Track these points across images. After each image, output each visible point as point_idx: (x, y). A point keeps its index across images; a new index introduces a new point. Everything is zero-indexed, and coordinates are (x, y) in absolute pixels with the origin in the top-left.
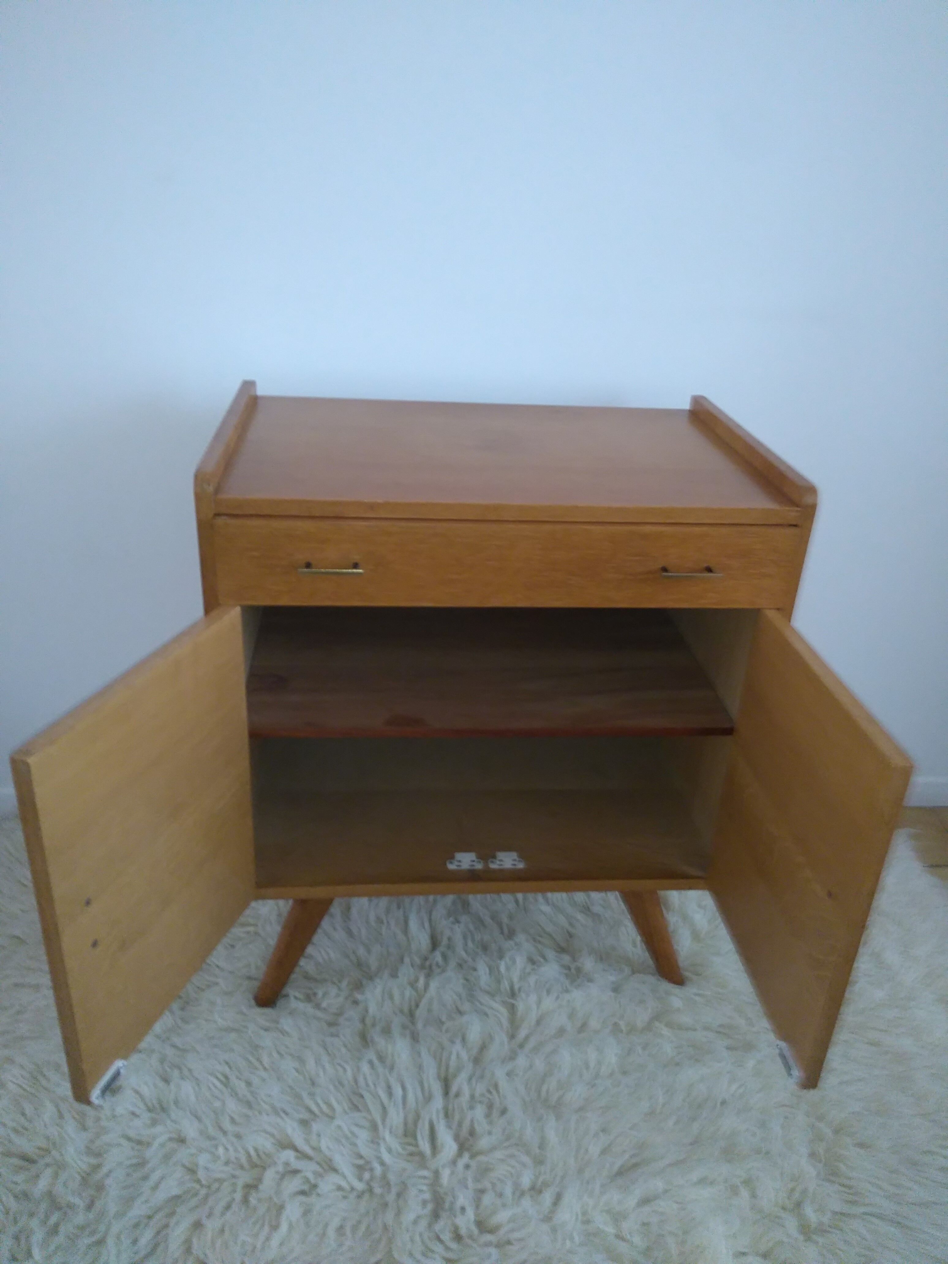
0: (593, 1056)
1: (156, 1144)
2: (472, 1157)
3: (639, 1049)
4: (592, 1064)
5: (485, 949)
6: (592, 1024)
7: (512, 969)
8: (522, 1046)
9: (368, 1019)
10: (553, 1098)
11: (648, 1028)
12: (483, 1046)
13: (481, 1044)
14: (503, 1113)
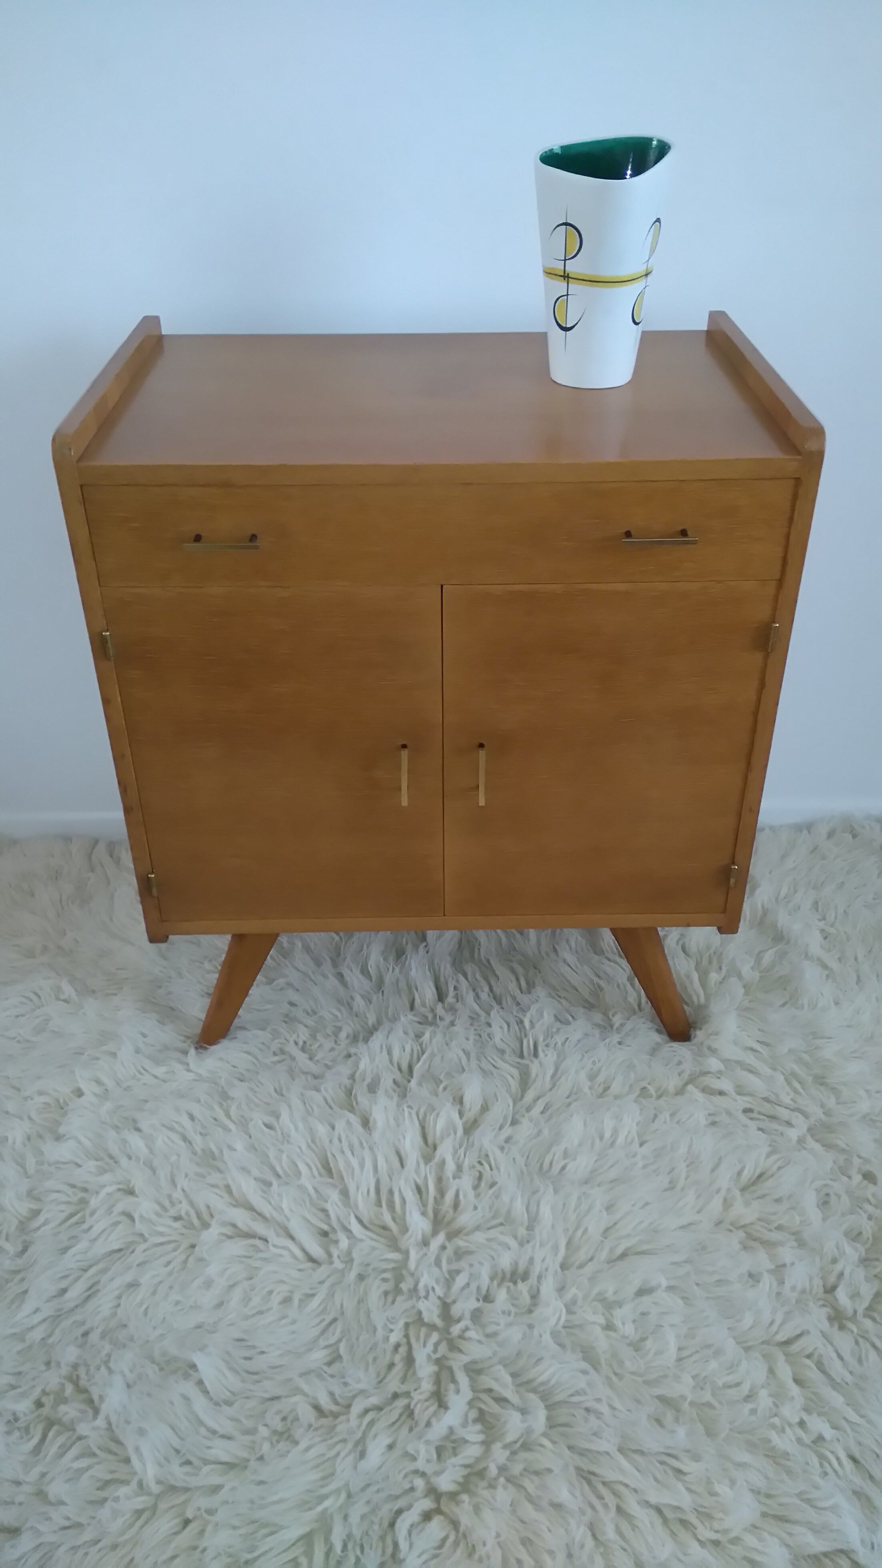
0: (609, 1125)
1: (103, 1194)
2: (450, 1237)
3: (667, 1115)
4: (608, 1134)
5: (499, 1003)
6: (616, 1088)
7: (537, 1026)
8: (528, 1109)
9: (357, 1076)
10: (556, 1169)
11: (680, 1092)
12: (485, 1108)
13: (482, 1106)
14: (493, 1185)
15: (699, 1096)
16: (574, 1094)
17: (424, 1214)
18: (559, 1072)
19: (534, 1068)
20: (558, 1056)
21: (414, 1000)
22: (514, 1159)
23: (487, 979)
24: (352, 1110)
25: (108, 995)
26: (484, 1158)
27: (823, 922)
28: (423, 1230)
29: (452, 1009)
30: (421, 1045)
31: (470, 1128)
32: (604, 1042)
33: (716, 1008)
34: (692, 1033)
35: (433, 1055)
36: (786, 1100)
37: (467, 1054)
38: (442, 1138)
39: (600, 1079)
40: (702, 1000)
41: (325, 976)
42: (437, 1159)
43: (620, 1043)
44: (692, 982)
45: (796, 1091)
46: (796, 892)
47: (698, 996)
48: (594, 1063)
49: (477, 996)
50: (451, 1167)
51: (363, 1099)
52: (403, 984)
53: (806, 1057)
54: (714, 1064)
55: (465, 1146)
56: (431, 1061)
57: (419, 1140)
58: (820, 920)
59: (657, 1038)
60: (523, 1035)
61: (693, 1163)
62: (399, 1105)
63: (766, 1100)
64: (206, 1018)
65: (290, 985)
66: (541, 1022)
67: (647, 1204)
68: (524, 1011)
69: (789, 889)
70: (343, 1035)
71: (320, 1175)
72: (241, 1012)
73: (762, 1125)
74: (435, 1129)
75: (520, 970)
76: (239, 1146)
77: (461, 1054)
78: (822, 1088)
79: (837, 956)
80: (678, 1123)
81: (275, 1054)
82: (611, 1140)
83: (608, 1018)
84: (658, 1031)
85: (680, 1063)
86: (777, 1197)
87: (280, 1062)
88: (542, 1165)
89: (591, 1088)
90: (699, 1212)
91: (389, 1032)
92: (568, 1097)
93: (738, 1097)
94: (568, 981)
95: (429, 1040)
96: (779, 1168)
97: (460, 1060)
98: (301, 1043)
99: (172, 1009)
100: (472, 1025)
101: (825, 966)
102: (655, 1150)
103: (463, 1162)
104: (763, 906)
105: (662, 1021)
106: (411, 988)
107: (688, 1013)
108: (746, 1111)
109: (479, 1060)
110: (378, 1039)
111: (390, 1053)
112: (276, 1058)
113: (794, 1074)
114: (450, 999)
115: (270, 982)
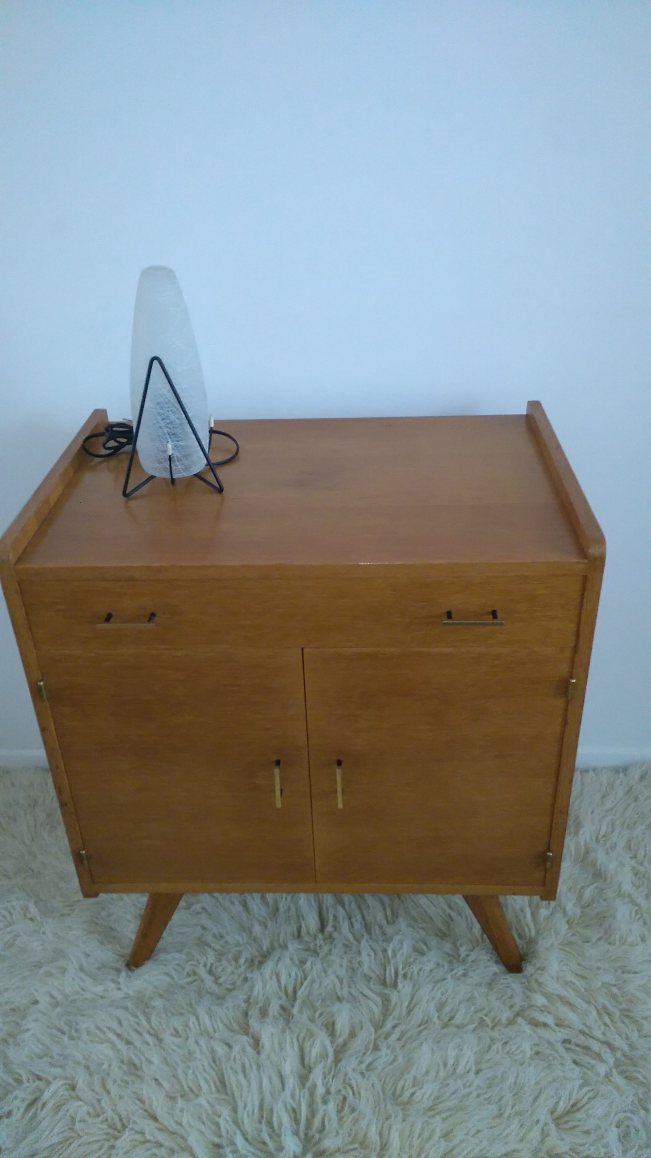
0: (452, 1054)
3: (498, 1045)
4: (451, 1062)
5: (369, 932)
6: (459, 1019)
7: (399, 955)
8: (387, 1036)
9: (251, 1000)
10: (407, 1094)
11: (511, 1023)
12: (353, 1035)
13: (350, 1031)
14: (353, 1110)
15: (527, 1029)
16: (425, 1023)
17: (296, 1133)
18: (414, 1002)
19: (394, 997)
20: (414, 986)
21: (301, 927)
22: (373, 1085)
23: (359, 908)
24: (246, 1033)
25: (62, 915)
26: (347, 1083)
27: (634, 860)
28: (294, 1152)
29: (330, 938)
30: (304, 971)
31: (339, 1053)
32: (451, 974)
33: (542, 945)
34: (524, 965)
35: (313, 981)
36: (598, 1034)
37: (341, 981)
38: (316, 1063)
39: (447, 1009)
40: (533, 933)
41: (232, 903)
42: (309, 1084)
43: (464, 975)
44: (525, 917)
45: (606, 1024)
46: (613, 831)
47: (529, 929)
48: (442, 994)
49: (352, 925)
50: (320, 1090)
51: (254, 1024)
52: (292, 913)
53: (615, 990)
54: (539, 1000)
55: (332, 1073)
56: (311, 988)
57: (297, 1061)
58: (631, 858)
59: (496, 968)
60: (386, 962)
61: (517, 1093)
62: (283, 1031)
63: (582, 1032)
64: (136, 938)
65: (204, 909)
66: (401, 952)
67: (478, 1131)
68: (388, 940)
69: (607, 827)
70: (242, 961)
71: (218, 1091)
72: (165, 934)
73: (576, 1058)
74: (310, 1052)
75: (386, 899)
76: (156, 1060)
77: (336, 981)
78: (627, 1021)
79: (645, 893)
80: (508, 1053)
81: (189, 975)
82: (454, 1067)
83: (456, 946)
84: (497, 962)
85: (511, 997)
86: (586, 1128)
87: (192, 982)
88: (395, 1089)
89: (439, 1018)
90: (521, 1140)
91: (278, 961)
92: (419, 1026)
93: (557, 1029)
94: (425, 911)
95: (310, 968)
96: (590, 1099)
97: (334, 985)
98: (209, 965)
99: (111, 929)
100: (345, 953)
101: (634, 903)
102: (488, 1079)
103: (331, 1085)
104: (585, 844)
105: (498, 953)
106: (299, 916)
107: (520, 947)
108: (564, 1041)
109: (350, 987)
110: (269, 966)
111: (278, 980)
112: (189, 979)
113: (605, 1008)
114: (329, 929)
115: (188, 907)
